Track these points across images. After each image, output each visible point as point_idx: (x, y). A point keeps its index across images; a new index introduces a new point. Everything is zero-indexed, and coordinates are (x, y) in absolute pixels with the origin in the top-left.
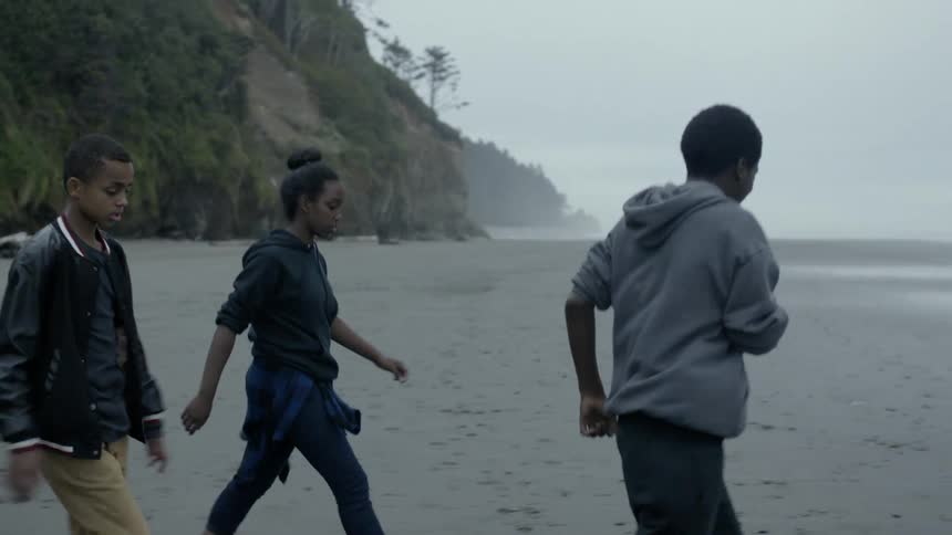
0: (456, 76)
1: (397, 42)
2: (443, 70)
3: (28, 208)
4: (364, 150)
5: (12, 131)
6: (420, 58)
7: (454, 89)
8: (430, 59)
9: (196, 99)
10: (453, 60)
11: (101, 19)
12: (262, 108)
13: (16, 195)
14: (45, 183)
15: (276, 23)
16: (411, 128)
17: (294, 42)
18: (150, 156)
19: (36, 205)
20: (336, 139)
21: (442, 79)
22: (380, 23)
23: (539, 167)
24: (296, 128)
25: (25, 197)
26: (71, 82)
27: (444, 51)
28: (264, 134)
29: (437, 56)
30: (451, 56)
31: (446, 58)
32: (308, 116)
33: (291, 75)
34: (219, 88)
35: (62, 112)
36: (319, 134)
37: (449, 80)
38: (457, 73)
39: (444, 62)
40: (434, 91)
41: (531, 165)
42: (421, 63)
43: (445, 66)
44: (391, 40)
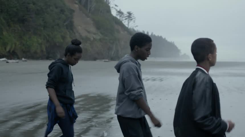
0: (135, 19)
1: (120, 10)
2: (131, 18)
3: (9, 51)
4: (107, 38)
5: (5, 33)
6: (126, 15)
7: (134, 22)
8: (128, 15)
9: (58, 25)
10: (133, 15)
11: (32, 5)
12: (79, 27)
13: (5, 49)
14: (14, 46)
15: (85, 6)
16: (122, 32)
17: (90, 10)
18: (44, 39)
19: (11, 51)
20: (99, 35)
21: (131, 20)
22: (116, 6)
23: (173, 42)
24: (89, 32)
25: (8, 50)
26: (22, 21)
27: (131, 13)
28: (79, 34)
29: (130, 14)
30: (133, 14)
31: (132, 14)
32: (93, 29)
33: (88, 19)
34: (64, 22)
35: (19, 28)
36: (95, 34)
37: (133, 20)
38: (135, 18)
39: (131, 15)
40: (129, 23)
41: (171, 42)
42: (125, 16)
43: (132, 16)
44: (118, 10)
